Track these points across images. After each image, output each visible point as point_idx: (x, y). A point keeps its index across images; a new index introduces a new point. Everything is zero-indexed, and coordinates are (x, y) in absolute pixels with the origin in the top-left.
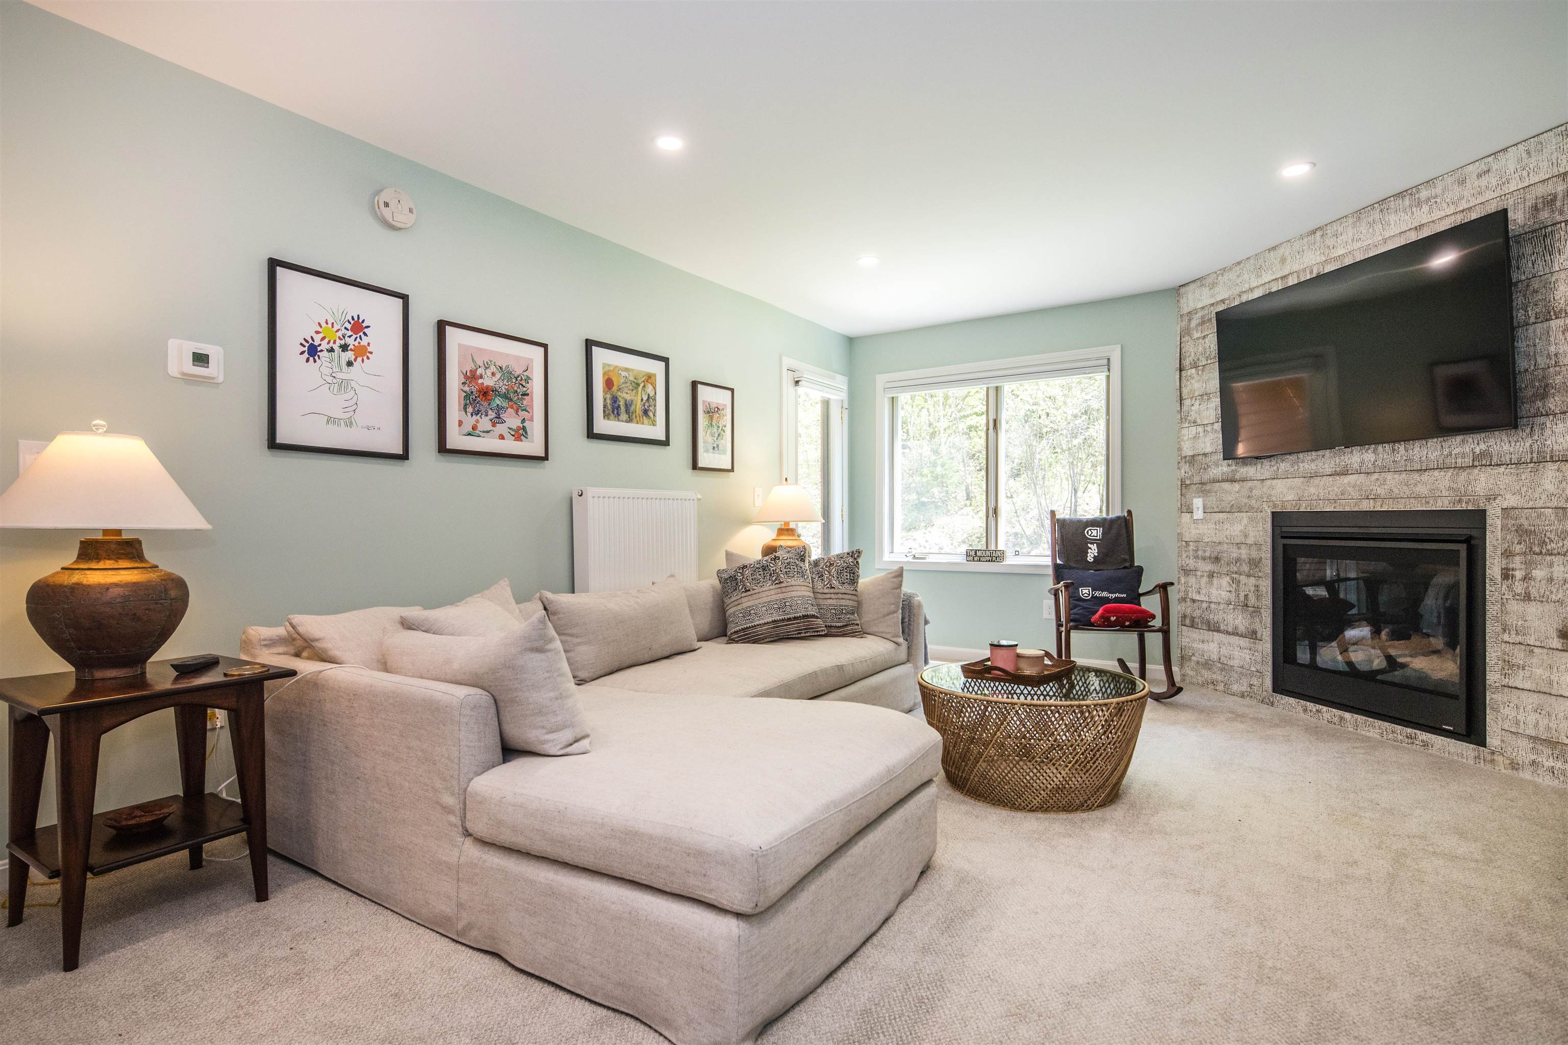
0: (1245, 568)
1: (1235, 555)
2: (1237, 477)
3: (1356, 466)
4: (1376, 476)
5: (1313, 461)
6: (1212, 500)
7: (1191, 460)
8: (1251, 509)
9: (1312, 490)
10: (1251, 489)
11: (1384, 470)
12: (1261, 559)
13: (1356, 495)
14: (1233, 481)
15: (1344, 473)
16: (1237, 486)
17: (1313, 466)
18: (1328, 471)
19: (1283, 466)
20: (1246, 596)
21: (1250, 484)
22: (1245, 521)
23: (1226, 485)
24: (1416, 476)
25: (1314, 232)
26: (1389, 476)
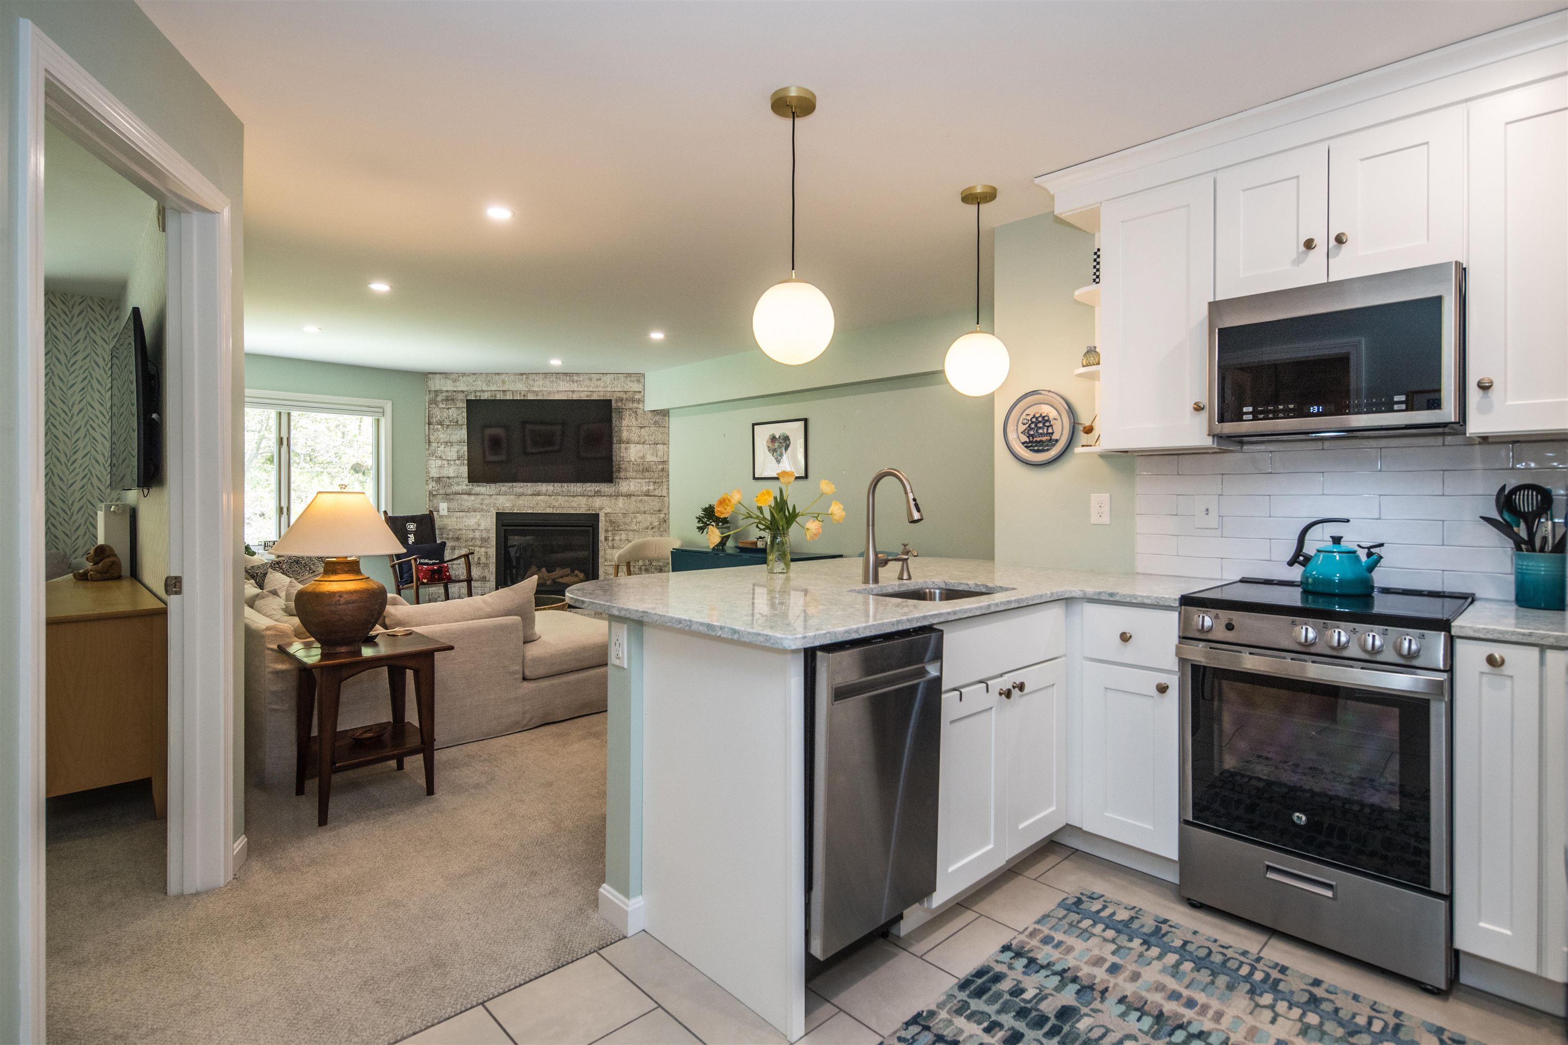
0: (479, 543)
1: (471, 536)
2: (473, 492)
3: (544, 492)
4: (553, 497)
5: (521, 487)
6: (454, 505)
7: (438, 480)
8: (482, 510)
9: (521, 502)
10: (483, 500)
11: (558, 494)
12: (489, 538)
13: (544, 505)
14: (469, 494)
15: (538, 494)
16: (473, 498)
17: (521, 490)
18: (530, 493)
19: (503, 489)
20: (479, 558)
21: (482, 497)
22: (479, 517)
23: (465, 497)
24: (572, 498)
25: (522, 374)
26: (560, 497)
